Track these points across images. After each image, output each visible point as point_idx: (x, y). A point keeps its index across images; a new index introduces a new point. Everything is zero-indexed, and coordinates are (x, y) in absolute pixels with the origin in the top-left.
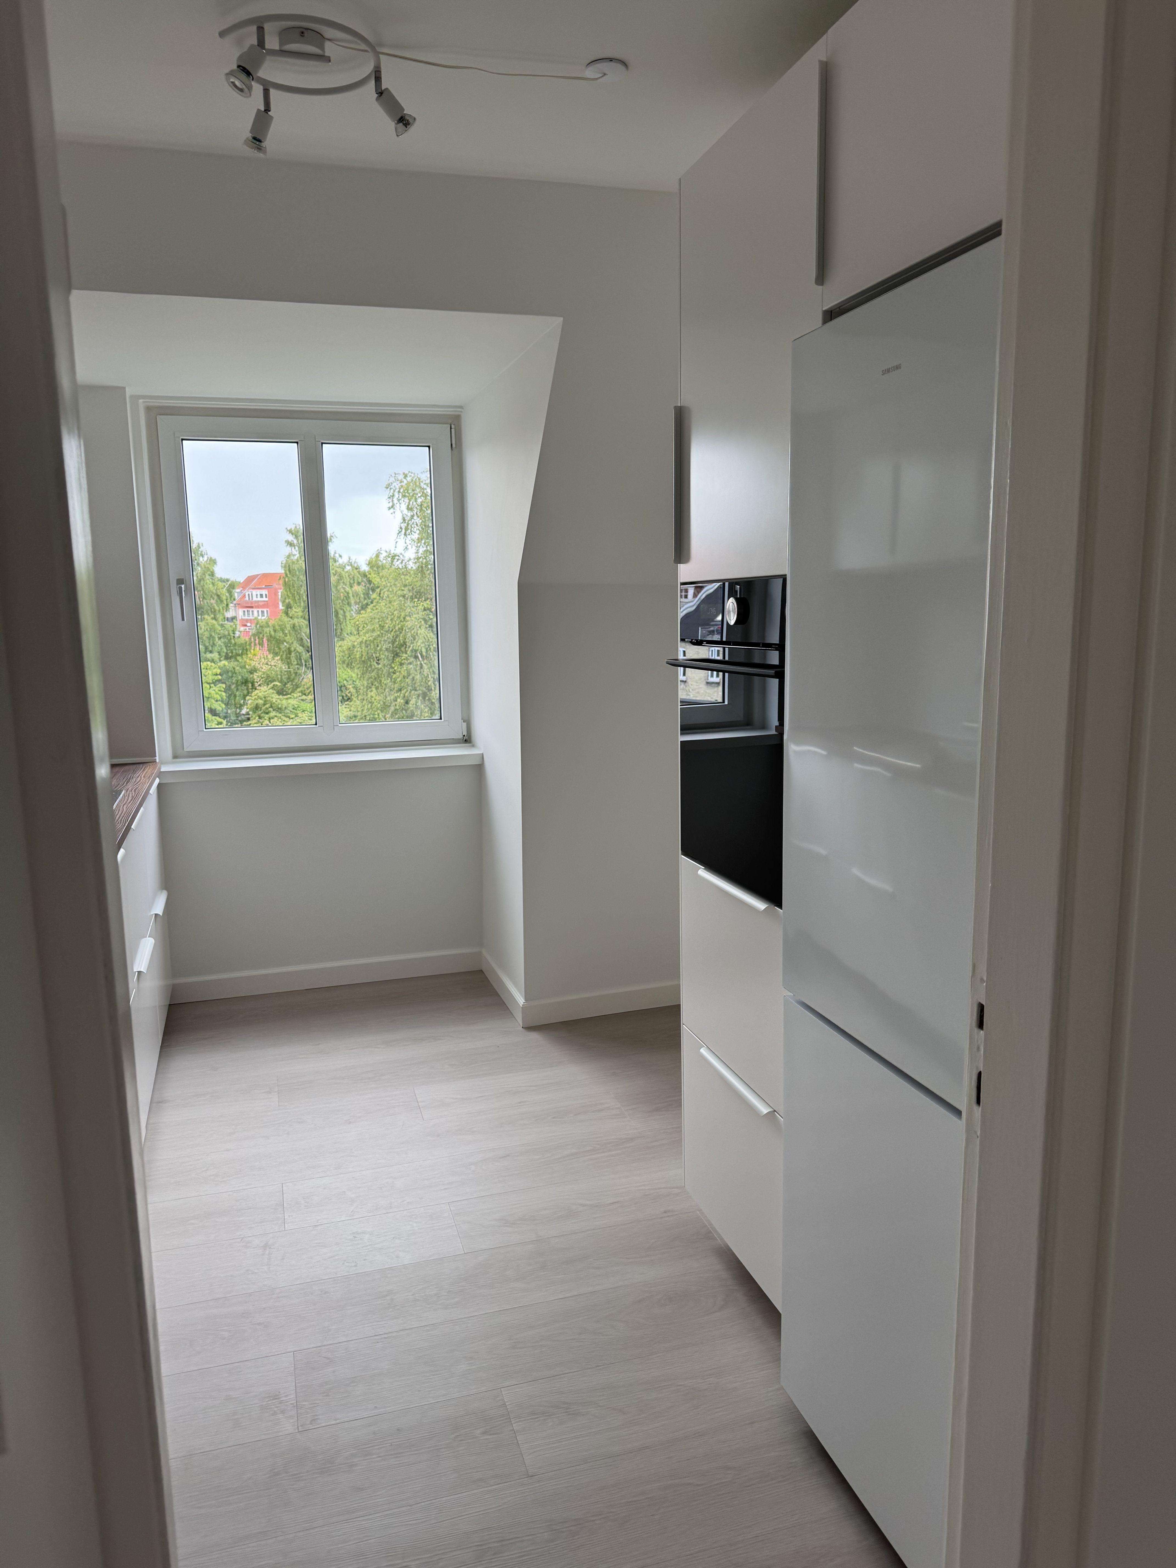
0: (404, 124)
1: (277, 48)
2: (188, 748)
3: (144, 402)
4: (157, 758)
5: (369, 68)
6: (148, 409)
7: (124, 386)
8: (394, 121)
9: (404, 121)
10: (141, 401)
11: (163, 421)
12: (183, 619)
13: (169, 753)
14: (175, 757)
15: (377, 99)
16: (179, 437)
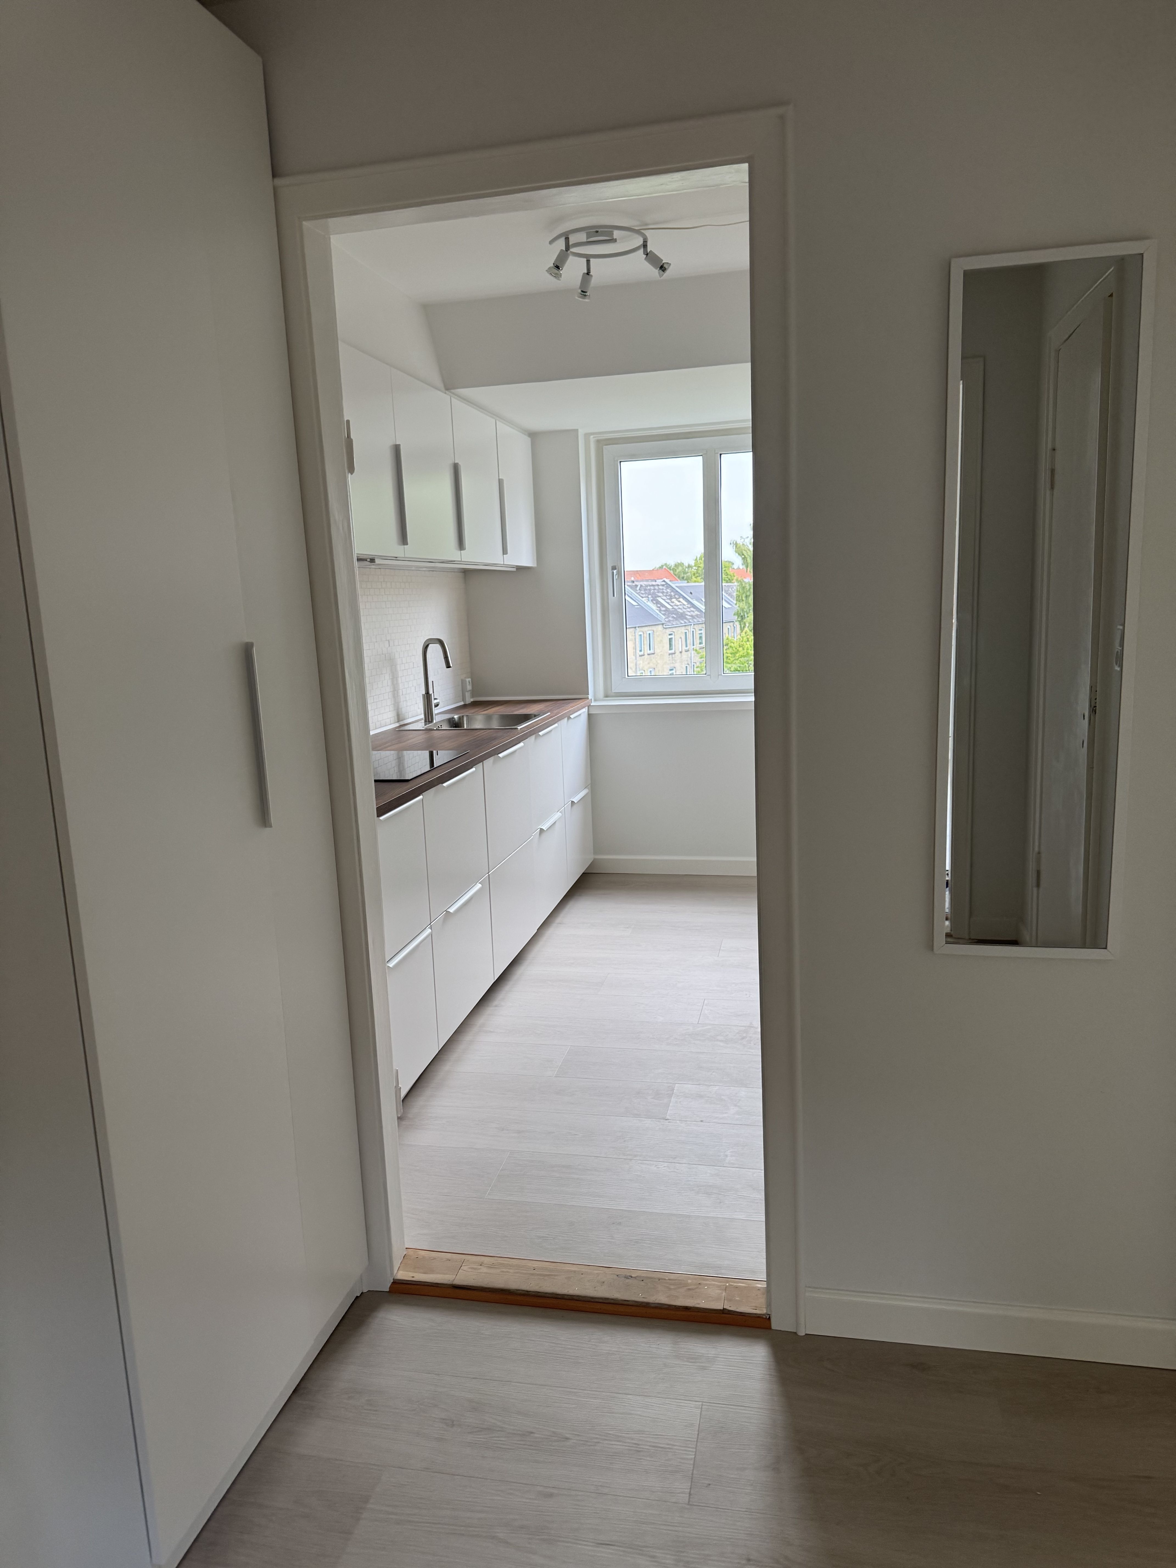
0: (662, 270)
1: (585, 240)
2: (616, 689)
3: (594, 437)
4: (590, 696)
5: (640, 241)
6: (598, 441)
7: (576, 428)
8: (657, 269)
9: (663, 268)
10: (592, 437)
11: (607, 449)
12: (614, 596)
13: (601, 694)
14: (606, 696)
15: (645, 259)
16: (617, 461)
